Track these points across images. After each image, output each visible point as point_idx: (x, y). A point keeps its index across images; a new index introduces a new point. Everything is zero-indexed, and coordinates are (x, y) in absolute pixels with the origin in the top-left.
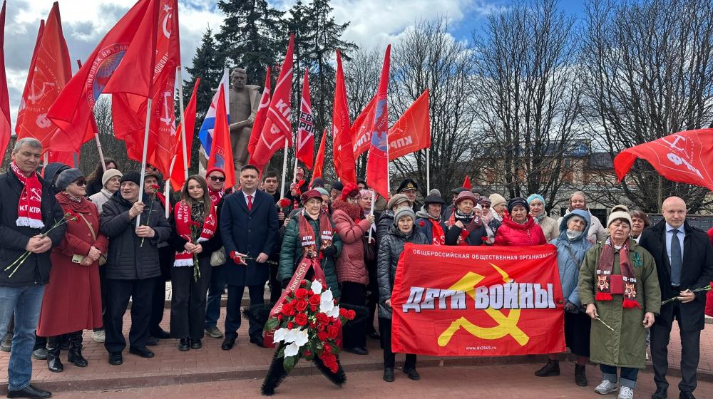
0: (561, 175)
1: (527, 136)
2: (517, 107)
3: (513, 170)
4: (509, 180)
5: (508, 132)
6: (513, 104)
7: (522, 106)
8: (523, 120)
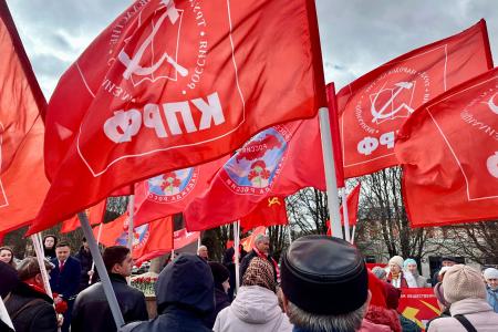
0: (425, 232)
1: (395, 204)
2: (385, 185)
3: (388, 229)
4: (386, 238)
5: (381, 202)
6: (382, 183)
7: (389, 184)
8: (391, 193)
